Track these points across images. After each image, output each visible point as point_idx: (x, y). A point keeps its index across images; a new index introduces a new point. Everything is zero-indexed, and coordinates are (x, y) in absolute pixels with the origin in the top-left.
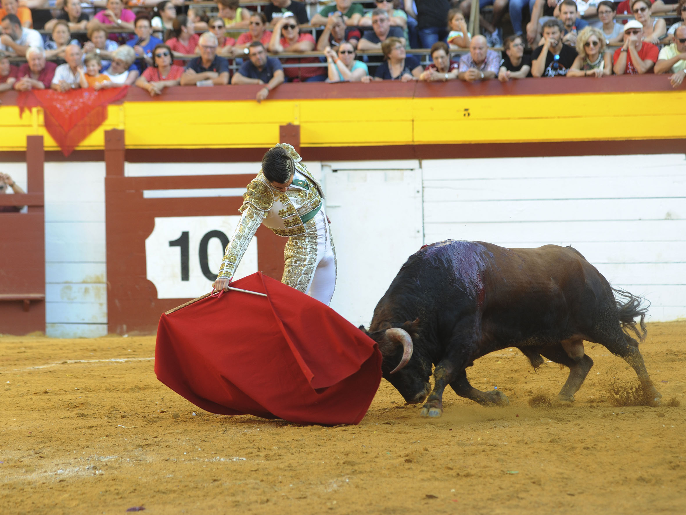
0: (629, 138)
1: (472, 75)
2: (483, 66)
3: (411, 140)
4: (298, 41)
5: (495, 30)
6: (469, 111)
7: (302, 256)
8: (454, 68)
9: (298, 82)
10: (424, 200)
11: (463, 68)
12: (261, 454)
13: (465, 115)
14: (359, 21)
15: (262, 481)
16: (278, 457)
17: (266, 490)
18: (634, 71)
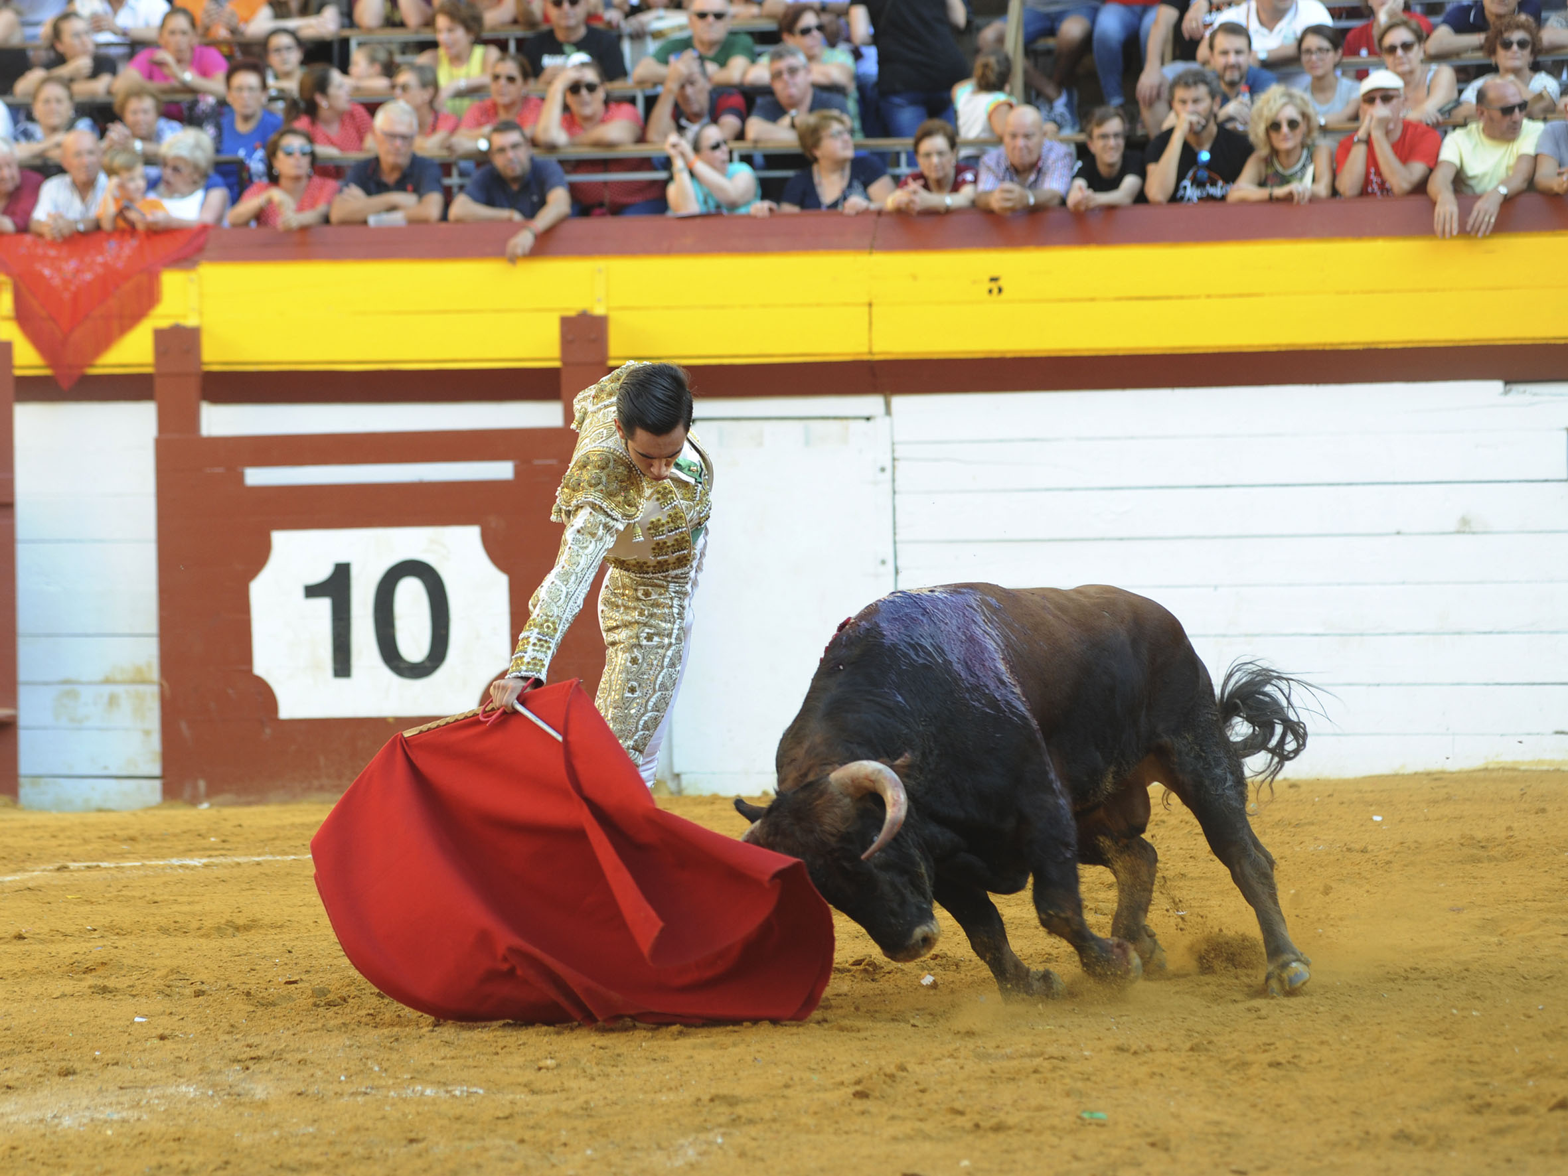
0: (1373, 343)
1: (1008, 200)
2: (1032, 177)
3: (865, 349)
4: (603, 121)
5: (1059, 94)
6: (1002, 283)
7: (663, 625)
8: (964, 182)
9: (603, 215)
10: (897, 489)
11: (987, 182)
13: (990, 291)
14: (744, 73)
15: (522, 1141)
17: (531, 1162)
18: (1384, 188)
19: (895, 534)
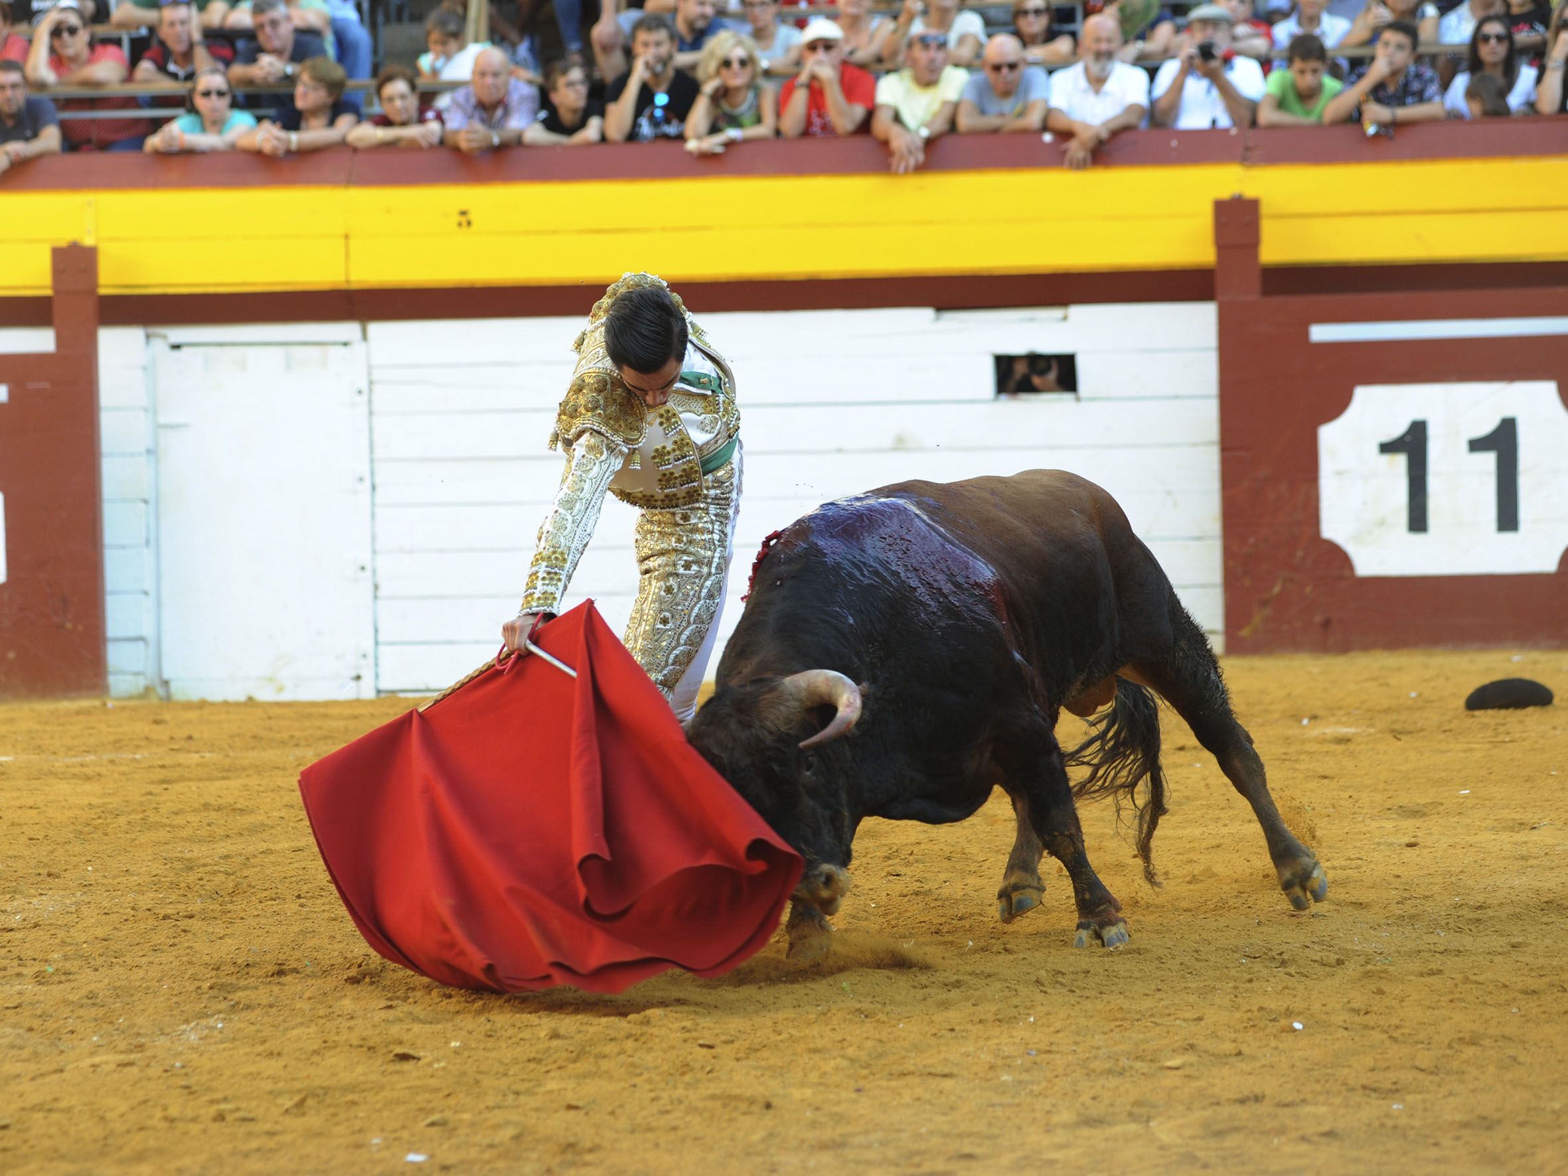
1: (475, 140)
2: (498, 116)
3: (342, 279)
4: (90, 61)
6: (471, 216)
7: (702, 552)
9: (90, 150)
10: (374, 410)
11: (453, 122)
12: (25, 971)
13: (460, 224)
14: (224, 18)
15: (31, 1029)
16: (63, 978)
17: (40, 1049)
18: (827, 128)
19: (372, 452)
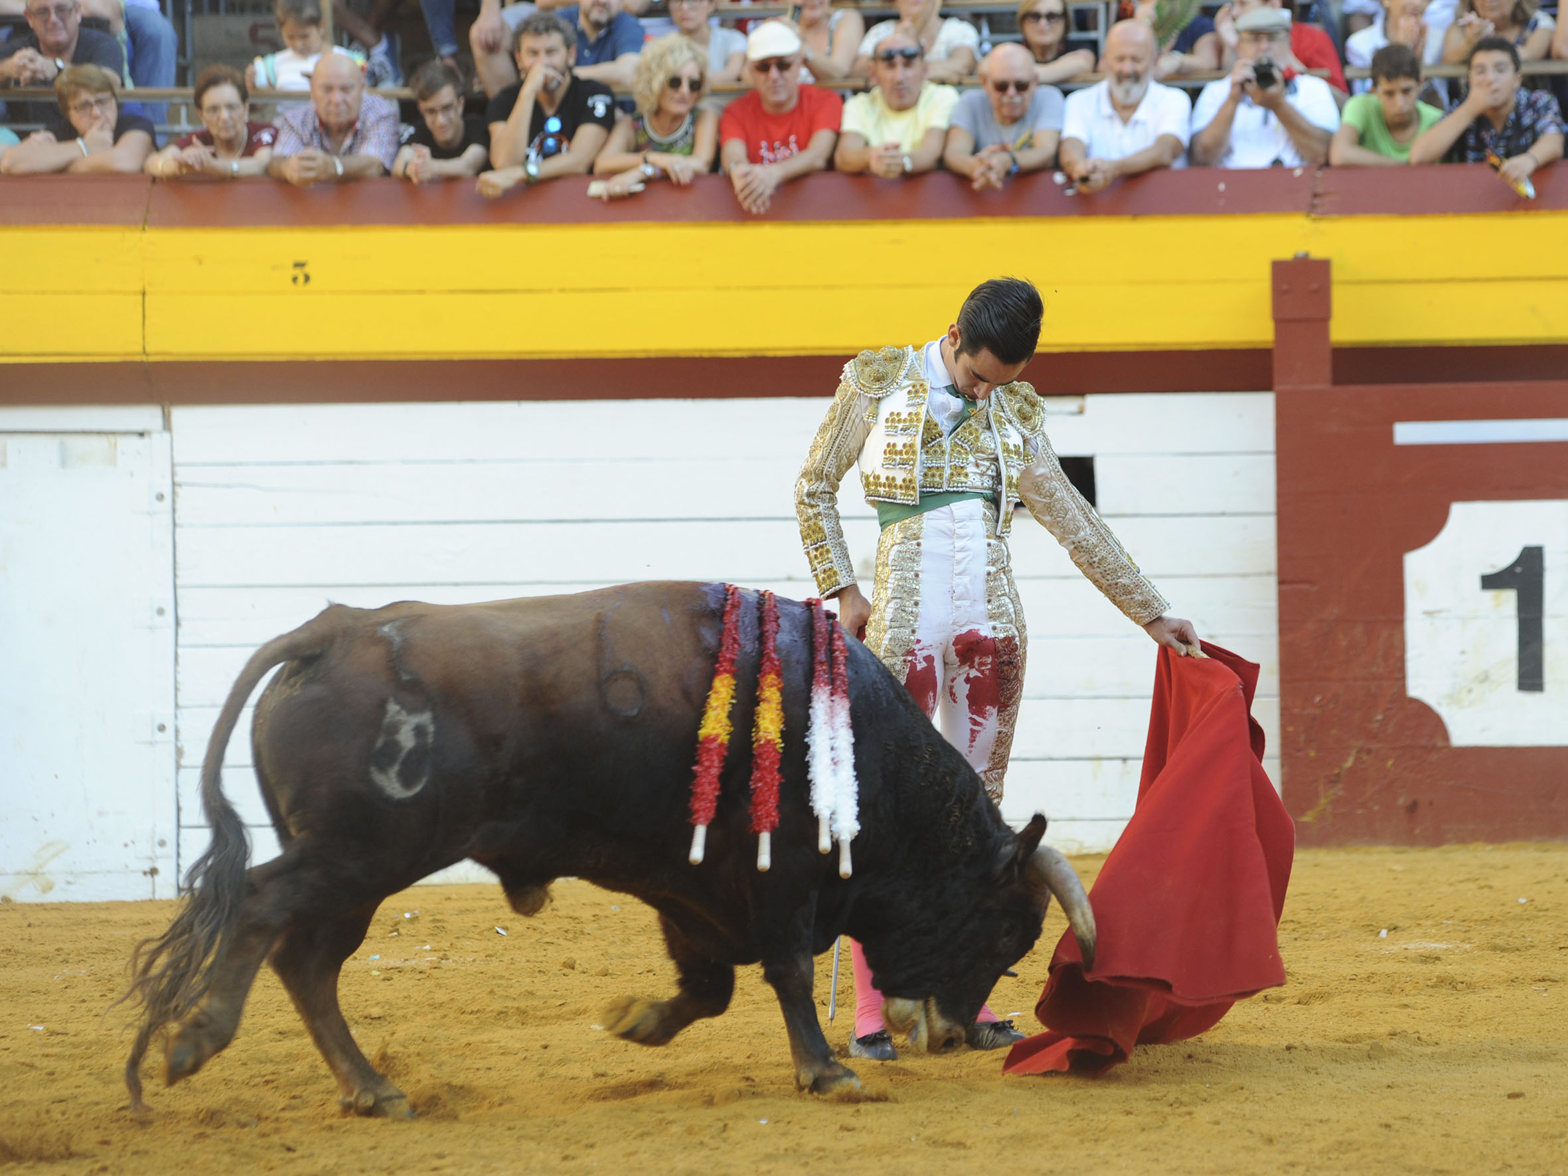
0: (760, 350)
1: (310, 169)
2: (348, 142)
3: (138, 348)
5: (378, 40)
6: (309, 269)
8: (260, 144)
10: (178, 521)
11: (288, 146)
13: (295, 279)
19: (175, 576)
